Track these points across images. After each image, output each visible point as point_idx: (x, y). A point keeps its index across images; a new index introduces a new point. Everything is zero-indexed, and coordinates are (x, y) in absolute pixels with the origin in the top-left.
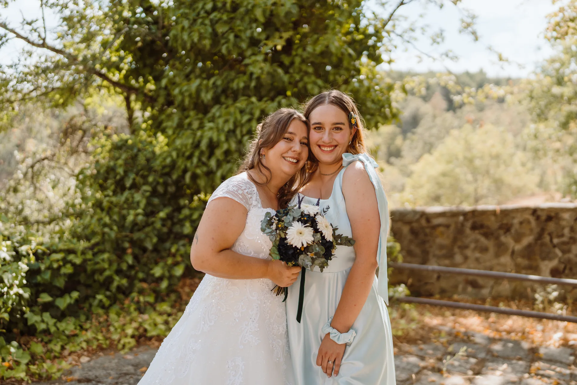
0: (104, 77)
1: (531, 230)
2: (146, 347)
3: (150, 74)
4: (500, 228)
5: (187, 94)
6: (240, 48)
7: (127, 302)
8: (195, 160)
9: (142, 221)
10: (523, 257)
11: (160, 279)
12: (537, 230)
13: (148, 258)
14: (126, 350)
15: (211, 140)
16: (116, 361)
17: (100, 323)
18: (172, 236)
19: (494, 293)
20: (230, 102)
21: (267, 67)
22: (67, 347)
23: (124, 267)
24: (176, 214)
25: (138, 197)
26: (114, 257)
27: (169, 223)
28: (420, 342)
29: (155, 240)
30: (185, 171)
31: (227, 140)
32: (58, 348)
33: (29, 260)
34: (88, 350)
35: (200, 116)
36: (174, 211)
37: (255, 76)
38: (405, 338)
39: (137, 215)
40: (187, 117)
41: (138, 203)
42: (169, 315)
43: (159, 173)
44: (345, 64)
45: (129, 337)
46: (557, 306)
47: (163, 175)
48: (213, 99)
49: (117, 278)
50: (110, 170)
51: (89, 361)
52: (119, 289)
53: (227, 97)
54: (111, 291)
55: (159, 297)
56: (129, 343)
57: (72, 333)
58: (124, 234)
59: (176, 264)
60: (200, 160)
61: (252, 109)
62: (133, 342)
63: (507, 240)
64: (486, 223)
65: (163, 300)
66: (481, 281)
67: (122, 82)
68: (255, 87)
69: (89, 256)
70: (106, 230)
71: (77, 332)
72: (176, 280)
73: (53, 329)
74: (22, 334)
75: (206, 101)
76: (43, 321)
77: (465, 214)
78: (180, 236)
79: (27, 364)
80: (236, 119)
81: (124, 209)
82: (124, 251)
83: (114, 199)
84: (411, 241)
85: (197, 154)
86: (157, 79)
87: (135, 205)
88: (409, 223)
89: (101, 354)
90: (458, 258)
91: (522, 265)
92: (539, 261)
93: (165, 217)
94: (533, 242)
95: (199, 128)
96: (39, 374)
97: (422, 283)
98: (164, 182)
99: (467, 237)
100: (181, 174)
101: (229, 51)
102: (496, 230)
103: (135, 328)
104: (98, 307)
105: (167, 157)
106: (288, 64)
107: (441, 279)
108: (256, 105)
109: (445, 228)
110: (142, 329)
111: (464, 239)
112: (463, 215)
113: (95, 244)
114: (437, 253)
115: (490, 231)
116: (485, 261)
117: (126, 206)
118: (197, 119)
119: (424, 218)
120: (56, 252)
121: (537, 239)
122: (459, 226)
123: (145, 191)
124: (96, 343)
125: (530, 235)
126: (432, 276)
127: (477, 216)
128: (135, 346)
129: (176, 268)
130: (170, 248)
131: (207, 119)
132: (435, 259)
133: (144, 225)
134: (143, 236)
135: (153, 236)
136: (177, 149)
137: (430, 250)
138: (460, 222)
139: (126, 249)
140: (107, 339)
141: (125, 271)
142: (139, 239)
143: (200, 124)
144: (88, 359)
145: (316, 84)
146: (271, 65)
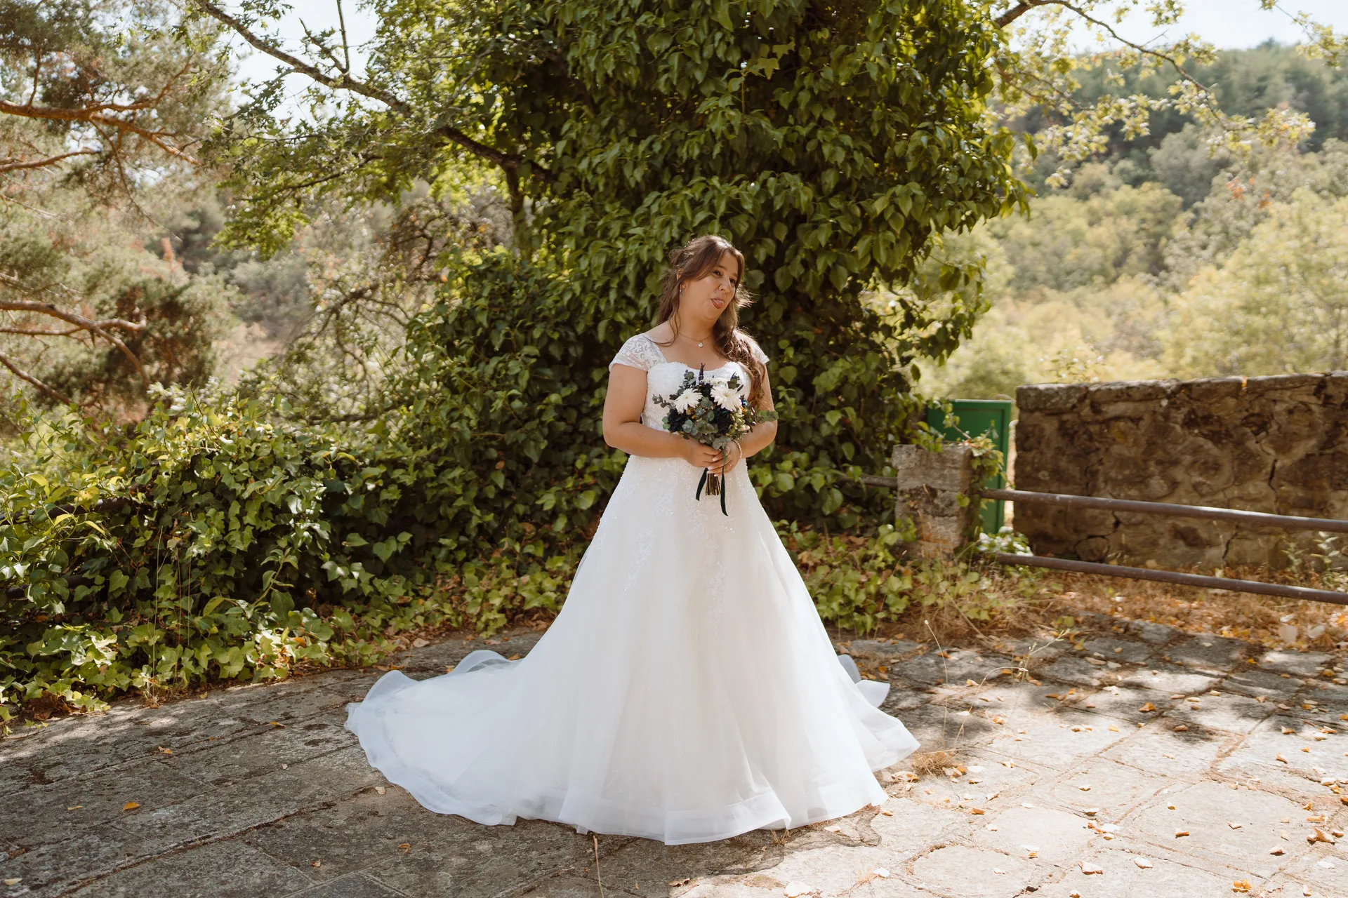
0: (458, 136)
2: (524, 629)
3: (543, 127)
4: (1246, 422)
5: (600, 170)
6: (694, 80)
7: (495, 554)
8: (613, 295)
9: (520, 410)
10: (1294, 482)
11: (554, 514)
12: (1324, 426)
13: (533, 477)
14: (490, 633)
15: (640, 261)
17: (448, 587)
18: (580, 439)
19: (1232, 556)
20: (678, 183)
21: (739, 118)
22: (392, 622)
23: (491, 493)
25: (514, 367)
26: (472, 475)
27: (573, 414)
29: (544, 445)
30: (598, 316)
32: (377, 622)
33: (327, 475)
34: (426, 629)
35: (625, 212)
36: (581, 391)
37: (718, 137)
38: (994, 627)
39: (511, 398)
40: (603, 214)
41: (515, 378)
43: (553, 322)
45: (495, 612)
46: (1338, 577)
47: (559, 325)
48: (645, 178)
49: (478, 512)
50: (465, 316)
51: (427, 646)
52: (482, 531)
53: (674, 173)
54: (468, 536)
55: (553, 549)
56: (495, 620)
57: (401, 602)
58: (487, 433)
59: (587, 487)
60: (622, 296)
62: (502, 620)
63: (1261, 446)
64: (1215, 411)
65: (560, 554)
66: (1201, 529)
67: (492, 142)
68: (722, 154)
70: (457, 426)
71: (409, 599)
72: (583, 518)
73: (368, 591)
74: (320, 599)
75: (633, 184)
76: (351, 576)
77: (1172, 395)
79: (328, 642)
80: (684, 219)
81: (489, 389)
82: (491, 463)
83: (472, 371)
84: (1060, 451)
85: (614, 285)
87: (509, 382)
88: (1056, 413)
89: (448, 636)
90: (1157, 484)
91: (1291, 501)
92: (1329, 490)
93: (560, 402)
94: (1316, 451)
95: (621, 235)
96: (346, 657)
97: (1083, 536)
98: (560, 339)
99: (1175, 443)
100: (591, 324)
101: (673, 86)
102: (1236, 427)
103: (506, 597)
104: (446, 560)
105: (564, 291)
106: (786, 106)
107: (1121, 527)
108: (719, 191)
109: (1130, 424)
110: (518, 599)
111: (1170, 446)
112: (1168, 397)
113: (438, 451)
114: (1113, 474)
115: (1223, 429)
116: (1214, 493)
117: (494, 384)
118: (619, 218)
119: (1088, 401)
120: (372, 464)
121: (1323, 447)
122: (1160, 418)
123: (527, 356)
124: (440, 619)
125: (1309, 437)
126: (1102, 523)
127: (1197, 400)
128: (505, 627)
129: (581, 496)
130: (575, 461)
131: (636, 220)
132: (1109, 488)
133: (525, 417)
134: (522, 438)
135: (541, 438)
136: (582, 277)
137: (1100, 468)
138: (1161, 410)
139: (493, 462)
140: (459, 613)
141: (492, 500)
142: (516, 443)
143: (622, 229)
144: (427, 642)
145: (840, 144)
146: (747, 112)
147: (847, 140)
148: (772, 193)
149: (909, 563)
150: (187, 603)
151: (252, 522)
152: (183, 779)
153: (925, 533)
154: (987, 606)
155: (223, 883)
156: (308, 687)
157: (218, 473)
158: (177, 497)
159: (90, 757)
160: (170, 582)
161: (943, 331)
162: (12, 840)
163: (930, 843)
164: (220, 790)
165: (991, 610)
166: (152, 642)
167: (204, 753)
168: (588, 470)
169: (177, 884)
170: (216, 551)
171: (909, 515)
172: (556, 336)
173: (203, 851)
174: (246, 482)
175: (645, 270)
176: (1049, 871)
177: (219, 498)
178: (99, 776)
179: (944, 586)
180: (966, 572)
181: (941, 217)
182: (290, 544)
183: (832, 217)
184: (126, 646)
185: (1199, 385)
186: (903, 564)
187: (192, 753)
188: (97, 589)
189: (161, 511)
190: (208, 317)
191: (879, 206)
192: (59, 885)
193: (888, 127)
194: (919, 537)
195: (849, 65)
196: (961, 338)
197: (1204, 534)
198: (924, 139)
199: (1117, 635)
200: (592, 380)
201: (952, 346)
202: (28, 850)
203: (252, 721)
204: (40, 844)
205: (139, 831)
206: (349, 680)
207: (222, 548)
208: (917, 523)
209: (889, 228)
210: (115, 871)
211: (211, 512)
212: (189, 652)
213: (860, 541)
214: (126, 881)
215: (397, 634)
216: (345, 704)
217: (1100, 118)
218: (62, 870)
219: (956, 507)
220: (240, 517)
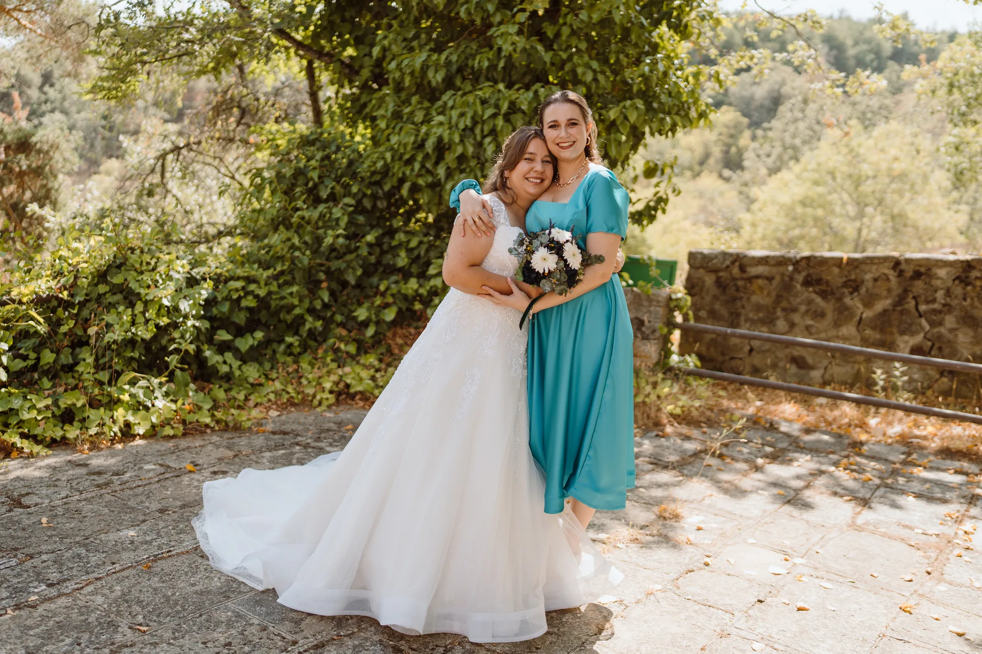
1: (889, 290)
2: (348, 407)
3: (350, 34)
4: (845, 285)
5: (407, 70)
6: (487, 11)
7: (320, 353)
8: (417, 166)
9: (341, 246)
10: (874, 328)
11: (365, 324)
12: (896, 290)
13: (348, 295)
14: (323, 408)
15: (440, 139)
16: (313, 417)
17: (288, 373)
18: (381, 269)
19: (826, 375)
20: (468, 87)
21: (521, 42)
22: (252, 397)
23: (318, 305)
24: (387, 239)
25: (337, 212)
26: (306, 292)
27: (378, 250)
28: (703, 425)
29: (359, 272)
30: (402, 181)
31: (462, 141)
32: (241, 396)
34: (276, 403)
35: (426, 104)
36: (383, 235)
37: (503, 54)
38: (684, 419)
39: (338, 236)
40: (407, 102)
41: (338, 220)
42: (377, 371)
43: (367, 181)
44: (633, 37)
45: (327, 392)
46: (906, 395)
47: (371, 184)
48: (444, 80)
49: (310, 319)
50: (299, 173)
51: (279, 416)
52: (311, 333)
53: (464, 79)
54: (301, 336)
55: (363, 348)
56: (327, 399)
57: (256, 382)
58: (318, 261)
59: (386, 306)
60: (423, 166)
61: (498, 100)
62: (332, 398)
63: (854, 302)
64: (826, 277)
65: (366, 353)
66: (810, 359)
68: (504, 68)
69: (274, 287)
70: (297, 254)
71: (263, 380)
72: (385, 326)
73: (236, 374)
75: (434, 84)
76: (225, 362)
77: (796, 263)
78: (392, 270)
79: (209, 410)
80: (475, 112)
81: (318, 228)
82: (318, 284)
83: (306, 214)
84: (715, 297)
85: (420, 158)
86: (359, 40)
87: (334, 223)
88: (715, 271)
89: (293, 409)
90: (781, 324)
91: (871, 340)
92: (897, 335)
93: (374, 241)
94: (890, 308)
95: (424, 121)
96: (225, 422)
97: (727, 358)
98: (372, 194)
99: (796, 296)
100: (395, 184)
101: (469, 14)
102: (838, 288)
103: (334, 382)
104: (285, 353)
106: (551, 37)
107: (754, 353)
108: (503, 95)
109: (766, 282)
110: (343, 384)
111: (791, 299)
112: (794, 264)
113: (281, 273)
114: (751, 315)
115: (829, 289)
116: (819, 332)
117: (322, 224)
118: (421, 108)
119: (737, 264)
120: (234, 279)
121: (896, 305)
122: (787, 279)
123: (346, 205)
124: (286, 396)
125: (886, 298)
126: (741, 349)
127: (813, 267)
128: (334, 404)
129: (386, 311)
130: (378, 285)
131: (436, 110)
132: (748, 325)
133: (345, 250)
134: (344, 266)
135: (358, 267)
136: (392, 149)
137: (742, 311)
138: (788, 273)
139: (320, 282)
140: (298, 393)
141: (319, 311)
142: (339, 270)
143: (425, 116)
144: (278, 413)
145: (591, 68)
146: (528, 39)
147: (595, 65)
150: (104, 377)
151: (153, 318)
152: (132, 508)
154: (680, 404)
155: (193, 585)
156: (202, 443)
157: (126, 280)
158: (94, 296)
159: (52, 490)
160: (90, 360)
161: (648, 207)
162: (16, 549)
163: (684, 569)
164: (166, 517)
165: (682, 407)
166: (79, 404)
167: (141, 489)
168: (389, 292)
169: (158, 585)
170: (126, 338)
172: (369, 192)
173: (169, 562)
174: (149, 287)
176: (768, 589)
177: (127, 297)
178: (65, 504)
179: (648, 389)
180: (664, 379)
181: (655, 126)
184: (58, 407)
185: (815, 257)
187: (131, 489)
188: (30, 363)
189: (82, 304)
191: (613, 114)
192: (68, 584)
193: (621, 56)
195: (599, 10)
196: (659, 212)
197: (810, 361)
199: (765, 428)
200: (392, 226)
201: (652, 218)
202: (32, 558)
203: (168, 467)
204: (40, 553)
205: (116, 545)
206: (229, 439)
207: (129, 336)
209: (618, 131)
210: (108, 575)
211: (121, 308)
212: (109, 413)
214: (119, 581)
216: (235, 456)
217: (738, 62)
218: (65, 573)
219: (657, 334)
220: (143, 313)
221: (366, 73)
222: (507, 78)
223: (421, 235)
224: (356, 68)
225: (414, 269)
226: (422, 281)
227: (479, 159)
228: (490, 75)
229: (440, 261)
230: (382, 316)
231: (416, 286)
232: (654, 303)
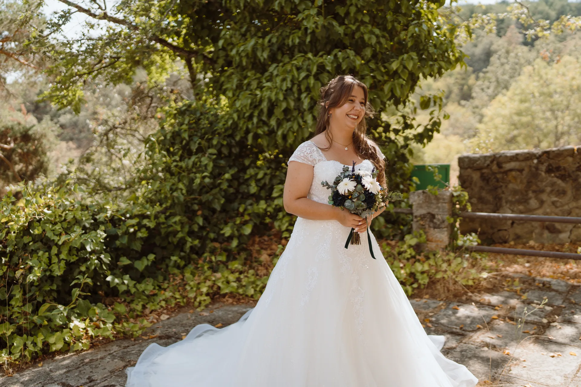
0: (164, 42)
2: (222, 304)
4: (579, 169)
5: (243, 54)
7: (201, 262)
8: (255, 120)
9: (209, 183)
11: (231, 238)
13: (217, 218)
14: (202, 308)
15: (270, 99)
18: (240, 196)
19: (573, 237)
20: (287, 59)
21: (321, 21)
22: (148, 306)
23: (196, 228)
24: (241, 175)
25: (205, 160)
26: (185, 219)
27: (236, 183)
29: (222, 201)
30: (247, 132)
31: (285, 98)
32: (139, 308)
33: (107, 227)
34: (167, 308)
35: (258, 75)
36: (239, 171)
37: (309, 31)
39: (204, 177)
40: (246, 77)
41: (206, 166)
42: (241, 273)
43: (223, 135)
45: (204, 295)
47: (226, 137)
48: (269, 57)
49: (190, 240)
50: (176, 135)
51: (168, 319)
52: (193, 249)
53: (283, 54)
54: (185, 252)
55: (231, 256)
56: (205, 300)
57: (151, 293)
58: (192, 197)
59: (245, 223)
60: (260, 120)
62: (208, 299)
64: (562, 164)
65: (235, 259)
66: (558, 226)
67: (182, 46)
68: (310, 42)
70: (176, 194)
71: (157, 292)
72: (245, 238)
73: (133, 290)
74: (107, 295)
75: (262, 60)
76: (123, 283)
77: (539, 157)
78: (247, 196)
79: (113, 323)
80: (293, 76)
81: (192, 173)
82: (194, 212)
83: (181, 164)
84: (482, 188)
85: (256, 114)
86: (215, 41)
87: (202, 169)
88: (479, 169)
89: (179, 312)
90: (533, 203)
93: (230, 178)
95: (257, 88)
96: (124, 333)
97: (496, 230)
98: (227, 144)
99: (542, 181)
100: (243, 135)
101: (282, 8)
102: (573, 172)
103: (209, 286)
104: (174, 267)
105: (229, 118)
106: (343, 15)
107: (515, 225)
108: (312, 61)
109: (518, 173)
110: (215, 287)
111: (539, 183)
112: (537, 158)
113: (166, 209)
114: (510, 198)
115: (567, 174)
116: (562, 206)
117: (194, 170)
118: (256, 79)
119: (495, 162)
120: (131, 218)
122: (534, 169)
123: (211, 154)
124: (174, 302)
126: (506, 223)
127: (552, 159)
128: (210, 303)
129: (244, 227)
130: (238, 208)
131: (265, 78)
132: (508, 205)
133: (211, 187)
134: (211, 198)
135: (221, 198)
136: (237, 111)
137: (503, 195)
138: (534, 165)
139: (196, 211)
140: (184, 297)
141: (197, 232)
142: (208, 201)
143: (258, 84)
144: (168, 316)
145: (373, 33)
146: (325, 18)
147: (377, 31)
148: (341, 60)
149: (422, 254)
150: (28, 308)
151: (65, 258)
153: (430, 238)
154: (471, 277)
156: (103, 354)
157: (44, 230)
158: (21, 245)
160: (18, 295)
161: (426, 130)
166: (9, 333)
168: (246, 213)
170: (45, 275)
171: (421, 229)
172: (225, 143)
174: (60, 235)
175: (272, 106)
177: (45, 244)
179: (444, 266)
180: (455, 257)
181: (427, 71)
182: (88, 268)
183: (371, 72)
185: (553, 151)
186: (420, 255)
189: (12, 254)
190: (44, 141)
191: (395, 66)
194: (428, 240)
196: (435, 134)
197: (559, 228)
198: (417, 29)
199: (539, 288)
200: (244, 165)
201: (430, 138)
203: (68, 385)
206: (125, 347)
207: (48, 273)
208: (425, 233)
209: (400, 77)
211: (41, 253)
212: (31, 339)
213: (393, 243)
215: (151, 313)
216: (125, 367)
219: (446, 223)
220: (57, 255)
221: (221, 61)
222: (314, 49)
223: (265, 169)
224: (215, 59)
225: (263, 194)
226: (269, 201)
227: (299, 110)
228: (301, 49)
229: (280, 186)
230: (242, 232)
231: (264, 206)
232: (441, 201)
